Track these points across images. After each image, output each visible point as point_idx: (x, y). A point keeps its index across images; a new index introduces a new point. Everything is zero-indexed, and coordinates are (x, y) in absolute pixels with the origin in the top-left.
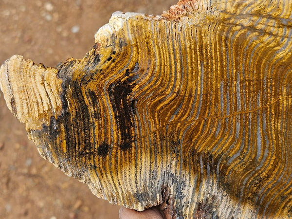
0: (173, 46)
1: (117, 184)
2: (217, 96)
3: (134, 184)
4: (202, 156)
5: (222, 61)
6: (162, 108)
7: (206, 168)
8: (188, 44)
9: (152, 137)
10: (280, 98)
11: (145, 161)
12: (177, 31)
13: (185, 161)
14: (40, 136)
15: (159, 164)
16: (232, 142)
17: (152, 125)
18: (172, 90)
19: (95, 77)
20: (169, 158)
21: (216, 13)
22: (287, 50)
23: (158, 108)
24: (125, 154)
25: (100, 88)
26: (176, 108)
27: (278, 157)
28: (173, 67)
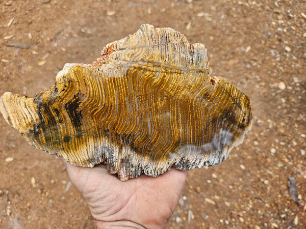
0: (99, 80)
1: (77, 156)
2: (125, 105)
3: (86, 155)
4: (121, 136)
5: (126, 86)
6: (97, 114)
7: (123, 142)
8: (107, 79)
9: (93, 129)
10: (157, 103)
11: (91, 142)
12: (100, 72)
13: (112, 139)
14: (29, 136)
15: (99, 143)
16: (135, 127)
17: (93, 123)
18: (101, 104)
19: (56, 100)
20: (104, 139)
21: (120, 61)
22: (159, 78)
23: (95, 114)
24: (79, 140)
25: (60, 106)
26: (105, 113)
27: (159, 132)
28: (100, 91)
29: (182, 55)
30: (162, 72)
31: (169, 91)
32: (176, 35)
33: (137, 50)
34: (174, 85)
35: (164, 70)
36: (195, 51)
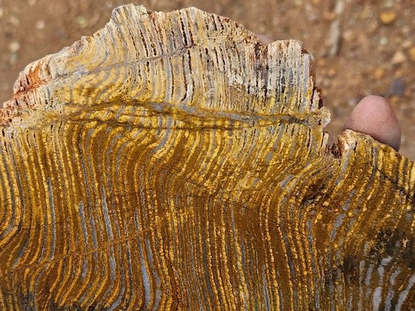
0: (4, 161)
2: (76, 223)
5: (76, 173)
8: (25, 156)
10: (168, 214)
12: (7, 138)
16: (107, 286)
18: (11, 222)
21: (59, 108)
22: (168, 147)
26: (21, 248)
27: (176, 300)
28: (8, 190)
29: (232, 78)
30: (178, 128)
31: (201, 179)
32: (211, 26)
33: (102, 74)
34: (215, 163)
35: (181, 124)
36: (273, 64)
